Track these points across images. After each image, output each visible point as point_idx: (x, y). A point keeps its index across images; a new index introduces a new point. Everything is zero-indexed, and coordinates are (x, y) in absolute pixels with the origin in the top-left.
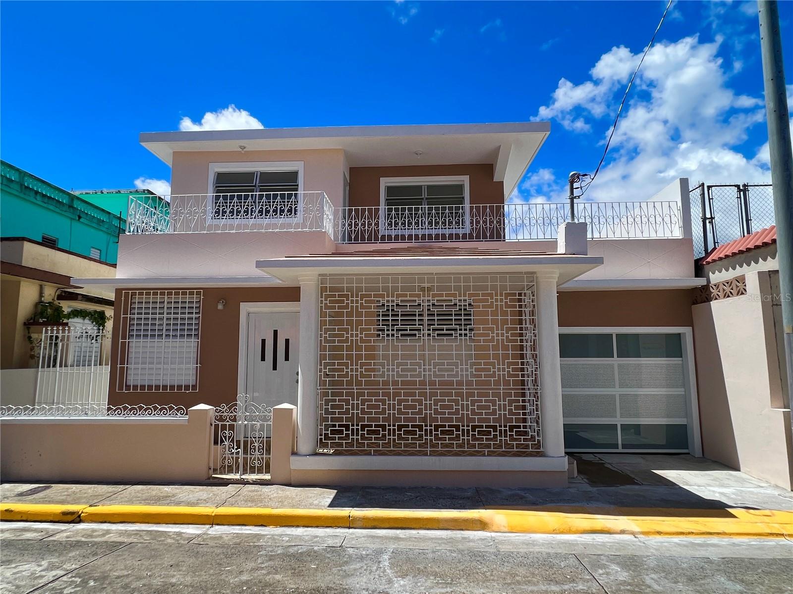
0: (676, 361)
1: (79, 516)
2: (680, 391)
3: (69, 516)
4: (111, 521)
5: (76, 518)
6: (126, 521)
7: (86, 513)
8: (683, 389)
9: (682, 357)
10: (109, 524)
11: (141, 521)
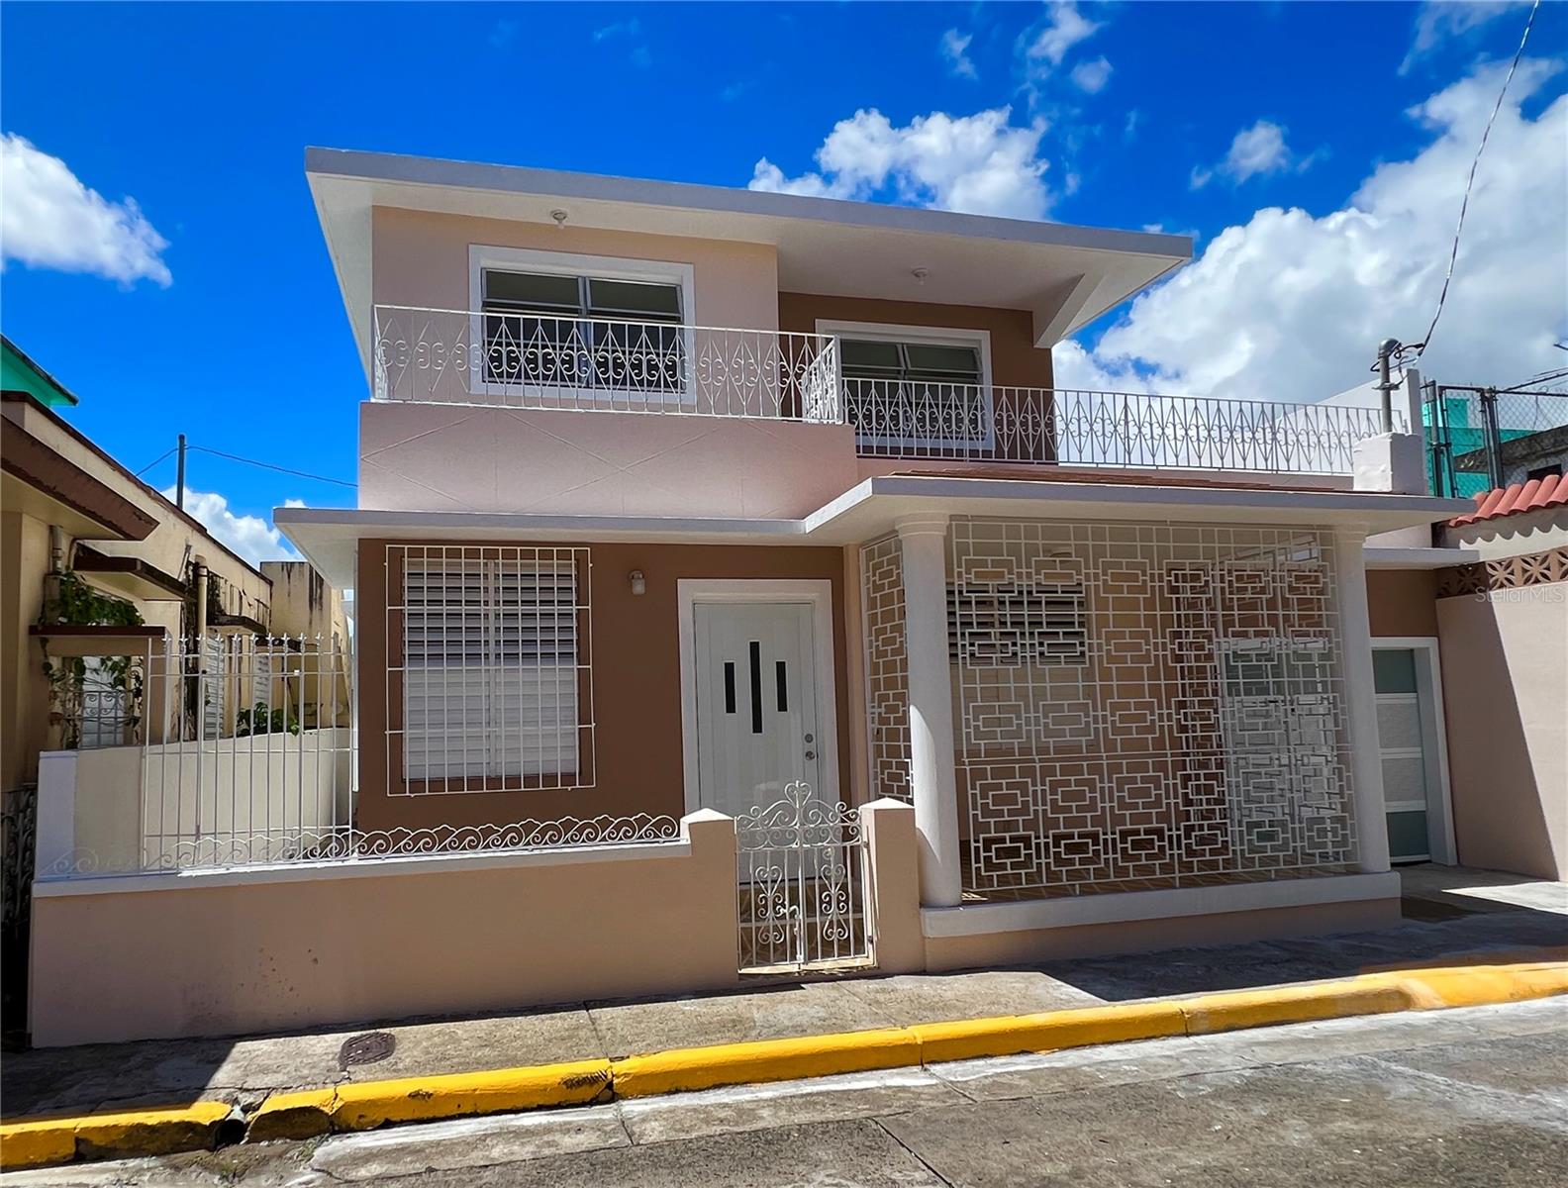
0: (1407, 698)
1: (610, 1085)
2: (1414, 752)
3: (585, 1088)
4: (690, 1086)
5: (603, 1091)
6: (726, 1081)
7: (625, 1075)
8: (1419, 749)
9: (1416, 692)
10: (689, 1095)
11: (762, 1077)
